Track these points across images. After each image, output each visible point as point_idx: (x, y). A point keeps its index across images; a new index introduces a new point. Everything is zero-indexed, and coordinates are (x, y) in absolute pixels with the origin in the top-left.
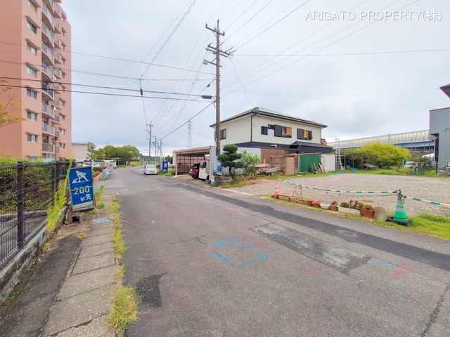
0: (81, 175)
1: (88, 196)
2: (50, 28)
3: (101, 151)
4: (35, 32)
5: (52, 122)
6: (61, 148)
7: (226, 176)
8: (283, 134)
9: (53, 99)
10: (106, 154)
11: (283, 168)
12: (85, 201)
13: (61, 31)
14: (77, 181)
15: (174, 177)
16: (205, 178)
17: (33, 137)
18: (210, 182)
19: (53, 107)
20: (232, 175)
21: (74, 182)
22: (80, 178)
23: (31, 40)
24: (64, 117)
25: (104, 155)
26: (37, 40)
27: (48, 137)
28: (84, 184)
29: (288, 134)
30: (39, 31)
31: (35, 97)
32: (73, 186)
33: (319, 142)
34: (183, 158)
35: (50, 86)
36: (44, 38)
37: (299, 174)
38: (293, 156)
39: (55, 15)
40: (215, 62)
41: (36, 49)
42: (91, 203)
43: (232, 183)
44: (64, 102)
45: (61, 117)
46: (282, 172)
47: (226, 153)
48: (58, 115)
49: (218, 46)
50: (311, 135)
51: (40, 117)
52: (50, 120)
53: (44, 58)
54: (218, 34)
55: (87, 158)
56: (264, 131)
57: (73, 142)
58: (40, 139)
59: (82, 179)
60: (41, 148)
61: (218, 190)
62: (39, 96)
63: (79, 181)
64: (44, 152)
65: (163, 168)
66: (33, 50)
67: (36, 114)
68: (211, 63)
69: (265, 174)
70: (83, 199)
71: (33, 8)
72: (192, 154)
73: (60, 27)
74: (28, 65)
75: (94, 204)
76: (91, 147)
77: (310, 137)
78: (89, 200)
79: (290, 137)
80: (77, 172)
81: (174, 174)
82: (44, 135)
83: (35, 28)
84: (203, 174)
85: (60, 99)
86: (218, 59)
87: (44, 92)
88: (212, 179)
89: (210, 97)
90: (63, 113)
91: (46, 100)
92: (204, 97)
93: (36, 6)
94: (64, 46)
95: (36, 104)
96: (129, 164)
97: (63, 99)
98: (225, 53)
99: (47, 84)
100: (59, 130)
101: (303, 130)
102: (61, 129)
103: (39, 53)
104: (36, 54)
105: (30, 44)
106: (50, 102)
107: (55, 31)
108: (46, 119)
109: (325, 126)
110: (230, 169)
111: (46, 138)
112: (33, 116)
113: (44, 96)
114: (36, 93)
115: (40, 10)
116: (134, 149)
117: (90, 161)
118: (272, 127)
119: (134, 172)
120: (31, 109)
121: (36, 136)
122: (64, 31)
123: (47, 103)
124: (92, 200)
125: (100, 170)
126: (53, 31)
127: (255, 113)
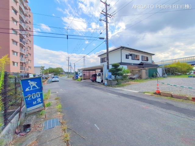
0: (33, 84)
1: (39, 100)
2: (23, 13)
3: (47, 70)
4: (16, 14)
5: (25, 57)
6: (29, 69)
7: (113, 80)
8: (136, 59)
9: (25, 46)
10: (49, 71)
11: (141, 75)
12: (37, 104)
13: (28, 16)
14: (30, 89)
15: (82, 81)
16: (100, 81)
17: (16, 64)
18: (104, 84)
19: (25, 50)
20: (117, 80)
21: (27, 90)
22: (31, 86)
23: (14, 18)
24: (30, 54)
25: (48, 72)
26: (17, 18)
27: (23, 64)
28: (36, 91)
29: (138, 58)
30: (18, 14)
31: (17, 45)
32: (26, 94)
33: (151, 62)
34: (85, 72)
35: (24, 40)
36: (20, 17)
37: (149, 78)
38: (145, 69)
39: (26, 8)
40: (105, 20)
41: (17, 22)
42: (41, 104)
43: (117, 84)
44: (30, 48)
45: (29, 55)
46: (140, 77)
47: (113, 68)
48: (27, 54)
49: (107, 11)
50: (148, 58)
51: (19, 54)
52: (24, 56)
53: (21, 26)
54: (106, 5)
55: (41, 73)
56: (127, 57)
57: (34, 66)
58: (19, 64)
59: (34, 87)
60: (20, 69)
61: (111, 88)
62: (18, 44)
63: (31, 89)
64: (21, 71)
65: (76, 77)
66: (15, 23)
67: (17, 53)
68: (103, 20)
69: (132, 79)
70: (34, 103)
71: (15, 3)
72: (89, 70)
73: (28, 14)
74: (13, 29)
75: (44, 106)
76: (42, 68)
77: (147, 60)
78: (39, 103)
79: (139, 60)
80: (29, 81)
81: (81, 80)
82: (21, 63)
83: (16, 12)
84: (99, 79)
85: (28, 46)
86: (107, 18)
87: (21, 43)
88: (106, 82)
89: (103, 39)
90: (30, 53)
91: (22, 46)
92: (100, 38)
93: (16, 2)
94: (30, 22)
95: (17, 48)
96: (59, 75)
97: (30, 46)
98: (110, 15)
99: (22, 39)
100: (28, 61)
101: (144, 57)
102: (29, 60)
103: (18, 24)
104: (17, 25)
105: (14, 20)
106: (24, 48)
107: (26, 15)
108: (22, 55)
109: (153, 55)
110: (115, 77)
111: (22, 64)
112: (15, 53)
113: (21, 44)
114: (17, 43)
115: (18, 4)
116: (61, 69)
117: (42, 74)
118: (131, 55)
119: (62, 79)
120: (15, 50)
121: (17, 63)
122: (30, 16)
123: (22, 48)
124: (42, 102)
125: (46, 78)
126: (24, 15)
127: (122, 48)
